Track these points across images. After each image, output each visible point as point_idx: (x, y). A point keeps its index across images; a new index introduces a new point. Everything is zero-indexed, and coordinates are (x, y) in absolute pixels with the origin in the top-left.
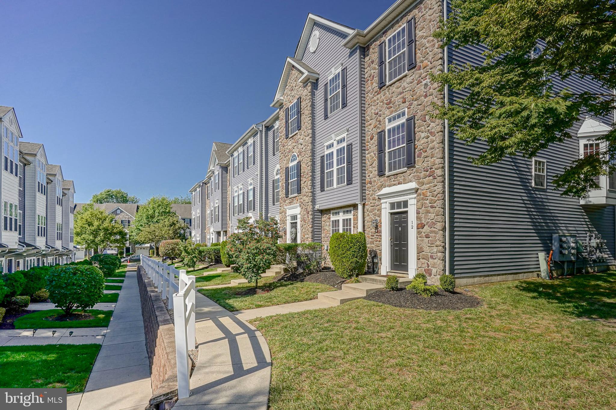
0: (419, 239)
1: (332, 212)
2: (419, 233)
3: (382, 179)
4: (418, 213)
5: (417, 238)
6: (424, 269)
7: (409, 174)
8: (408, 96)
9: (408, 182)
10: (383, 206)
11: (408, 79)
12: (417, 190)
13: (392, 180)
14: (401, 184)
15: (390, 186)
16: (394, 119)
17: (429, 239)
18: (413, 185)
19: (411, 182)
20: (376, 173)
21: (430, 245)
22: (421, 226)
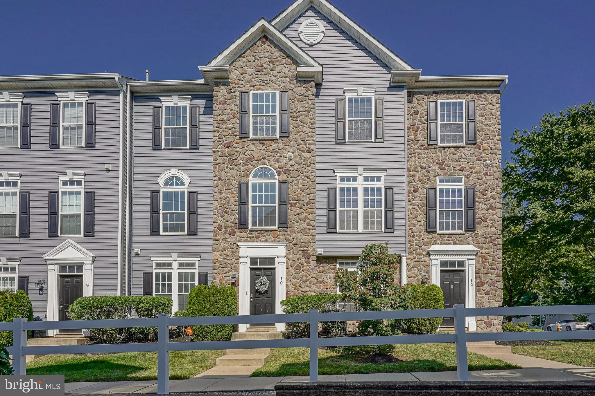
0: (478, 295)
1: (338, 261)
2: (478, 290)
3: (431, 236)
4: (477, 273)
5: (476, 295)
6: (483, 321)
7: (467, 237)
8: (467, 167)
9: (466, 244)
10: (433, 262)
11: (466, 151)
12: (476, 253)
13: (446, 239)
14: (457, 244)
15: (442, 244)
16: (447, 181)
17: (489, 296)
18: (471, 247)
19: (469, 244)
20: (423, 228)
21: (489, 300)
22: (479, 285)
